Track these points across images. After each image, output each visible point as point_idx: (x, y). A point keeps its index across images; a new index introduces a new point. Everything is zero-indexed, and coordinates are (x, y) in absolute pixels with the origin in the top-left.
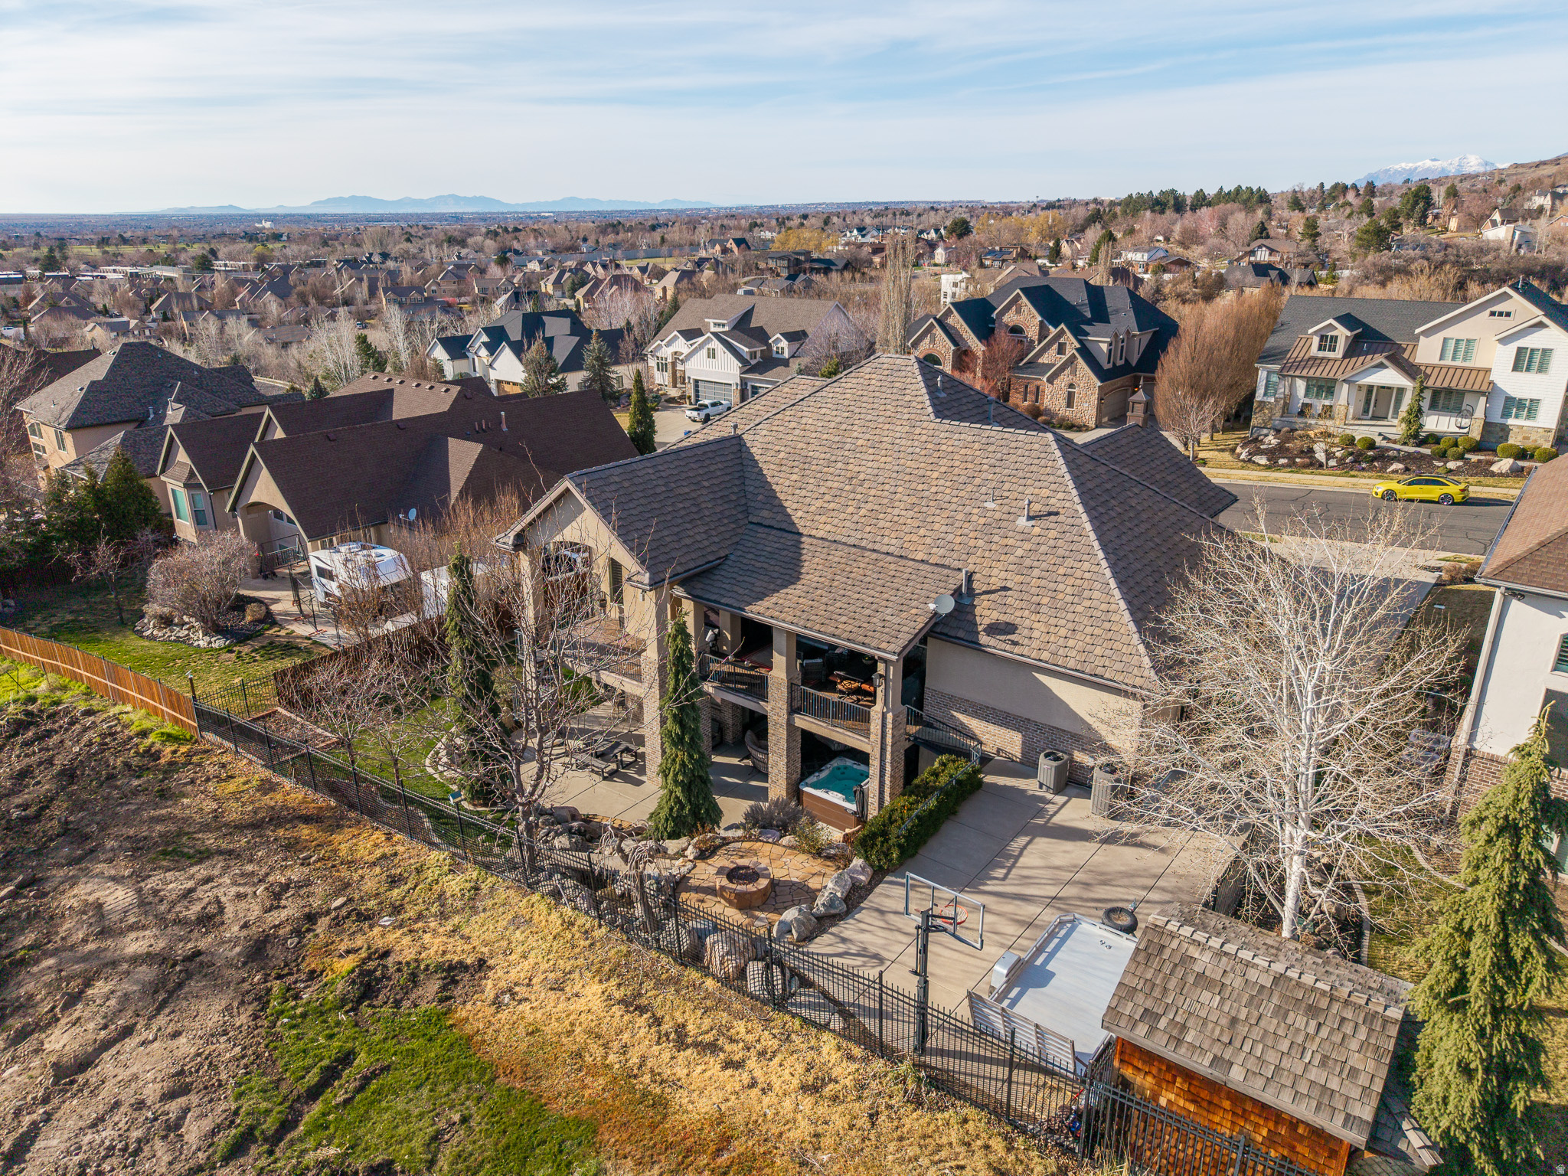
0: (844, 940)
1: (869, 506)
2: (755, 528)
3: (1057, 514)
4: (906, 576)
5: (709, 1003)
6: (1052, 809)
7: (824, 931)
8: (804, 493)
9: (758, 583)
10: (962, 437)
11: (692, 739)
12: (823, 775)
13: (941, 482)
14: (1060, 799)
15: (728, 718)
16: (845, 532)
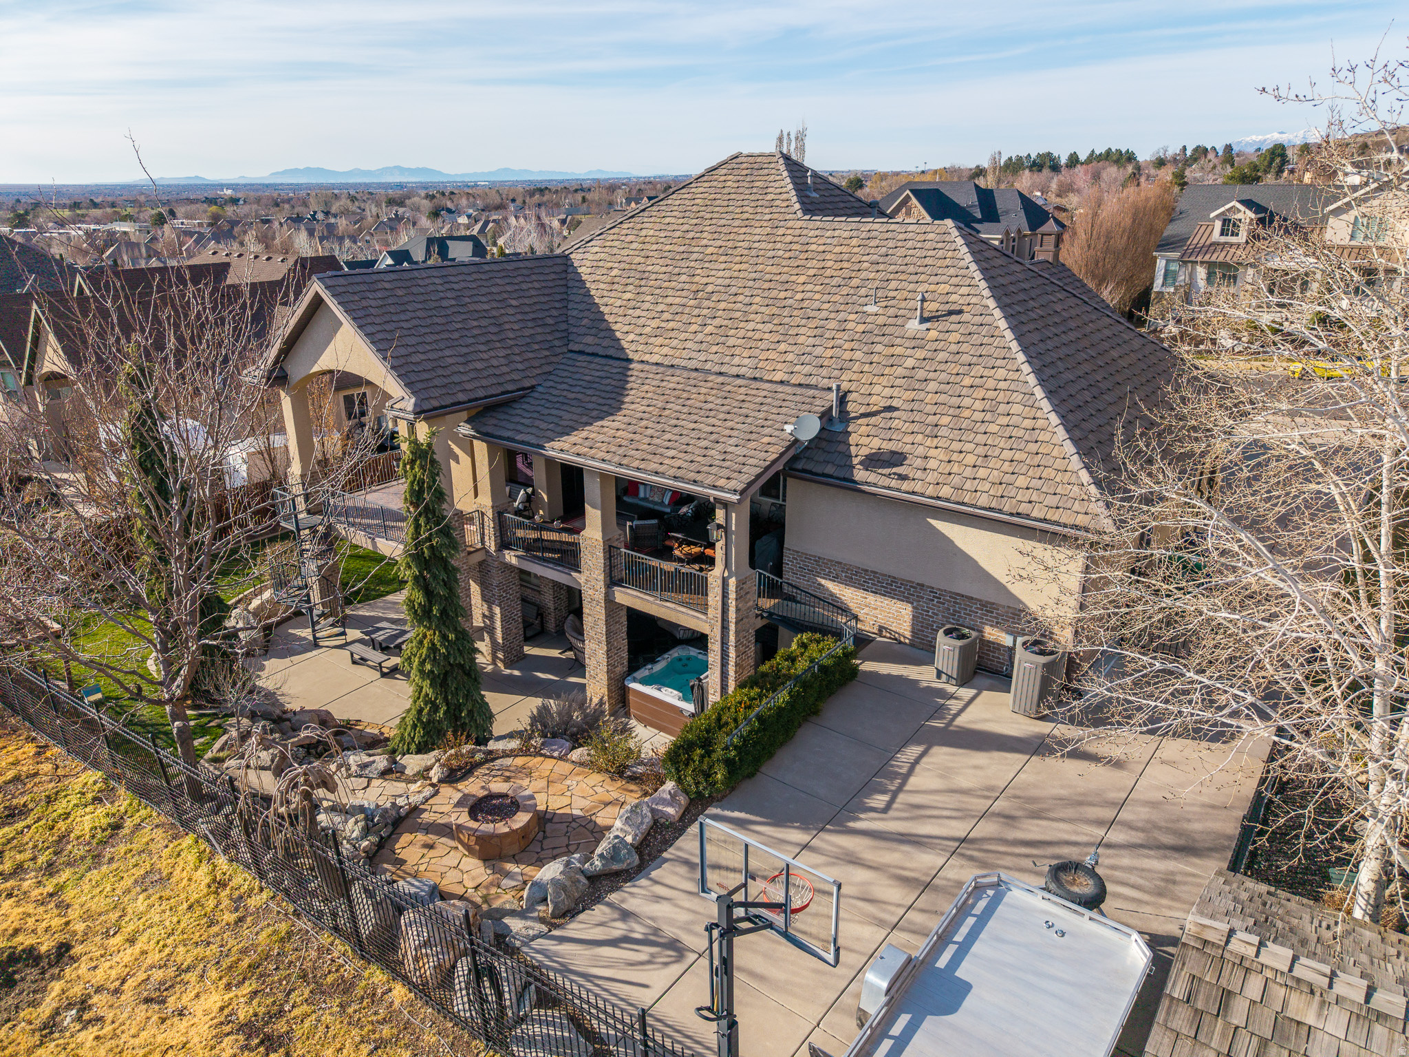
0: (626, 915)
1: (717, 322)
2: (575, 356)
3: (960, 312)
4: (758, 400)
5: (386, 1031)
6: (954, 706)
7: (598, 900)
8: (638, 313)
9: (566, 416)
10: (837, 233)
11: (443, 612)
12: (659, 666)
13: (809, 287)
14: (967, 693)
15: (548, 600)
16: (685, 354)
